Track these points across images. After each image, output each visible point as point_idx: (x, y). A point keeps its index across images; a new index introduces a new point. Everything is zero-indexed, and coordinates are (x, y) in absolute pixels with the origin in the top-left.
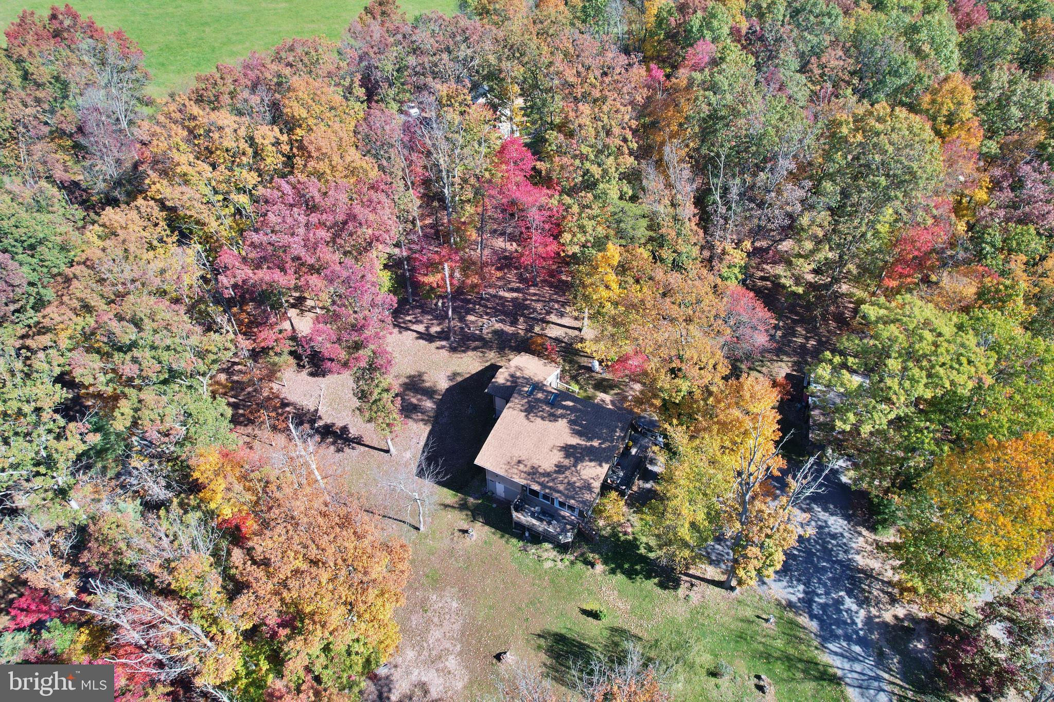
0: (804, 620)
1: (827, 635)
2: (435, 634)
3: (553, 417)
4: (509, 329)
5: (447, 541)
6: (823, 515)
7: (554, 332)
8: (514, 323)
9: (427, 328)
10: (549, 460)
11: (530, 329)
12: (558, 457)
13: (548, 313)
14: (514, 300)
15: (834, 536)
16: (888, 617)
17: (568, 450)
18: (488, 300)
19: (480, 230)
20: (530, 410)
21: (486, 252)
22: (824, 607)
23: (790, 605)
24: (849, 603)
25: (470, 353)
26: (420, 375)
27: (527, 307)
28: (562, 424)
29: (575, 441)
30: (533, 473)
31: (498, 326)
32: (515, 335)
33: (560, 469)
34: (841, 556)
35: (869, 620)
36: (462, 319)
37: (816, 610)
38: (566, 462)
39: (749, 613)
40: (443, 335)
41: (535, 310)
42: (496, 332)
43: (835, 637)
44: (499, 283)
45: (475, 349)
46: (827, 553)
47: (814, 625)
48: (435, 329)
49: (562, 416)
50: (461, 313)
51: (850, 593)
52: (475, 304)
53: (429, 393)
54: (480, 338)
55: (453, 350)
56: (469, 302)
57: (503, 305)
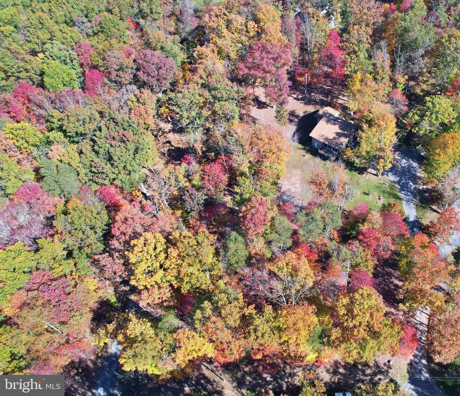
0: (397, 185)
1: (402, 189)
2: (293, 179)
3: (334, 124)
4: (325, 99)
5: (299, 158)
6: (411, 162)
7: (340, 101)
8: (327, 97)
9: (297, 96)
10: (331, 136)
11: (332, 100)
12: (334, 135)
13: (339, 95)
14: (328, 89)
15: (413, 167)
16: (421, 188)
17: (337, 134)
18: (319, 88)
19: (319, 63)
20: (328, 121)
21: (321, 71)
22: (403, 183)
23: (394, 182)
24: (411, 183)
25: (311, 106)
26: (294, 111)
27: (332, 92)
28: (337, 126)
29: (340, 131)
30: (327, 139)
31: (321, 98)
32: (327, 101)
33: (334, 138)
34: (413, 172)
35: (415, 188)
36: (310, 94)
37: (401, 184)
38: (337, 137)
39: (382, 182)
40: (302, 99)
41: (335, 94)
42: (320, 100)
43: (404, 190)
44: (324, 83)
45: (313, 104)
46: (409, 171)
47: (399, 187)
48: (300, 97)
49: (337, 124)
50: (310, 92)
51: (412, 181)
52: (314, 89)
53: (297, 117)
54: (315, 101)
55: (306, 104)
56: (312, 88)
57: (324, 90)
